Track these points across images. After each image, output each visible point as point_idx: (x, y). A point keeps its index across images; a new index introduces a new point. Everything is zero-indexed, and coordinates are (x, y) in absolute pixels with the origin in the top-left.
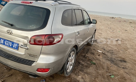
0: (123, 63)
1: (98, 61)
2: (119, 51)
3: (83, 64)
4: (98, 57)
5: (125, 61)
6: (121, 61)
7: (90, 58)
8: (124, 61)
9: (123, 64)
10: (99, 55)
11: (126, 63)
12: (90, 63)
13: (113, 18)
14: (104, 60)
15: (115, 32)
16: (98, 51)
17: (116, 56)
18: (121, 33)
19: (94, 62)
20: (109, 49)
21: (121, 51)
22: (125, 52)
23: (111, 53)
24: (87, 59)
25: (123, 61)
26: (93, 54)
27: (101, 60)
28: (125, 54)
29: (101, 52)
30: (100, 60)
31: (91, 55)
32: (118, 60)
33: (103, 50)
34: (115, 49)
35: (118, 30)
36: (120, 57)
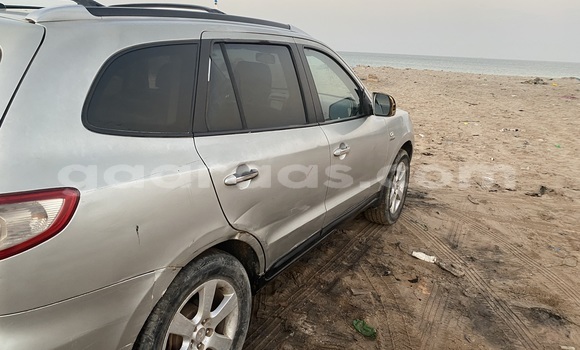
0: (543, 329)
1: (395, 319)
2: (536, 256)
3: (305, 337)
4: (404, 289)
5: (558, 319)
6: (535, 315)
7: (355, 301)
8: (551, 315)
9: (543, 336)
10: (412, 281)
11: (562, 331)
12: (350, 330)
14: (433, 313)
15: (536, 148)
16: (415, 254)
17: (510, 283)
18: (564, 154)
19: (373, 321)
20: (481, 245)
21: (546, 254)
22: (570, 261)
23: (484, 265)
24: (342, 303)
25: (544, 316)
26: (386, 274)
27: (418, 308)
28: (566, 271)
29: (431, 259)
30: (410, 314)
31: (373, 279)
32: (518, 308)
33: (445, 248)
34: (516, 240)
35: (553, 139)
36: (536, 293)
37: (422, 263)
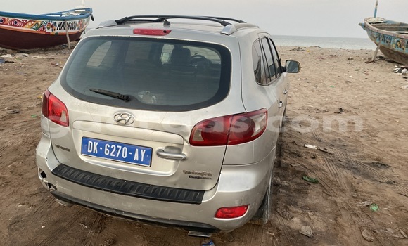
0: (382, 170)
1: (320, 174)
2: (358, 141)
3: (286, 186)
4: (314, 162)
5: (385, 166)
6: (374, 165)
7: (297, 169)
8: (382, 165)
9: (384, 173)
10: (313, 158)
11: (390, 170)
12: (303, 181)
13: (298, 49)
14: (335, 170)
15: (322, 89)
16: (306, 146)
17: (356, 153)
18: (338, 91)
19: (312, 176)
20: (332, 139)
21: (362, 140)
22: (375, 142)
23: (339, 147)
24: (290, 171)
25: (379, 165)
26: (298, 156)
27: (325, 168)
28: (376, 146)
29: (314, 147)
30: (324, 171)
31: (295, 159)
32: (366, 163)
33: (316, 142)
34: (345, 135)
35: (328, 83)
36: (369, 156)
37: (311, 149)
